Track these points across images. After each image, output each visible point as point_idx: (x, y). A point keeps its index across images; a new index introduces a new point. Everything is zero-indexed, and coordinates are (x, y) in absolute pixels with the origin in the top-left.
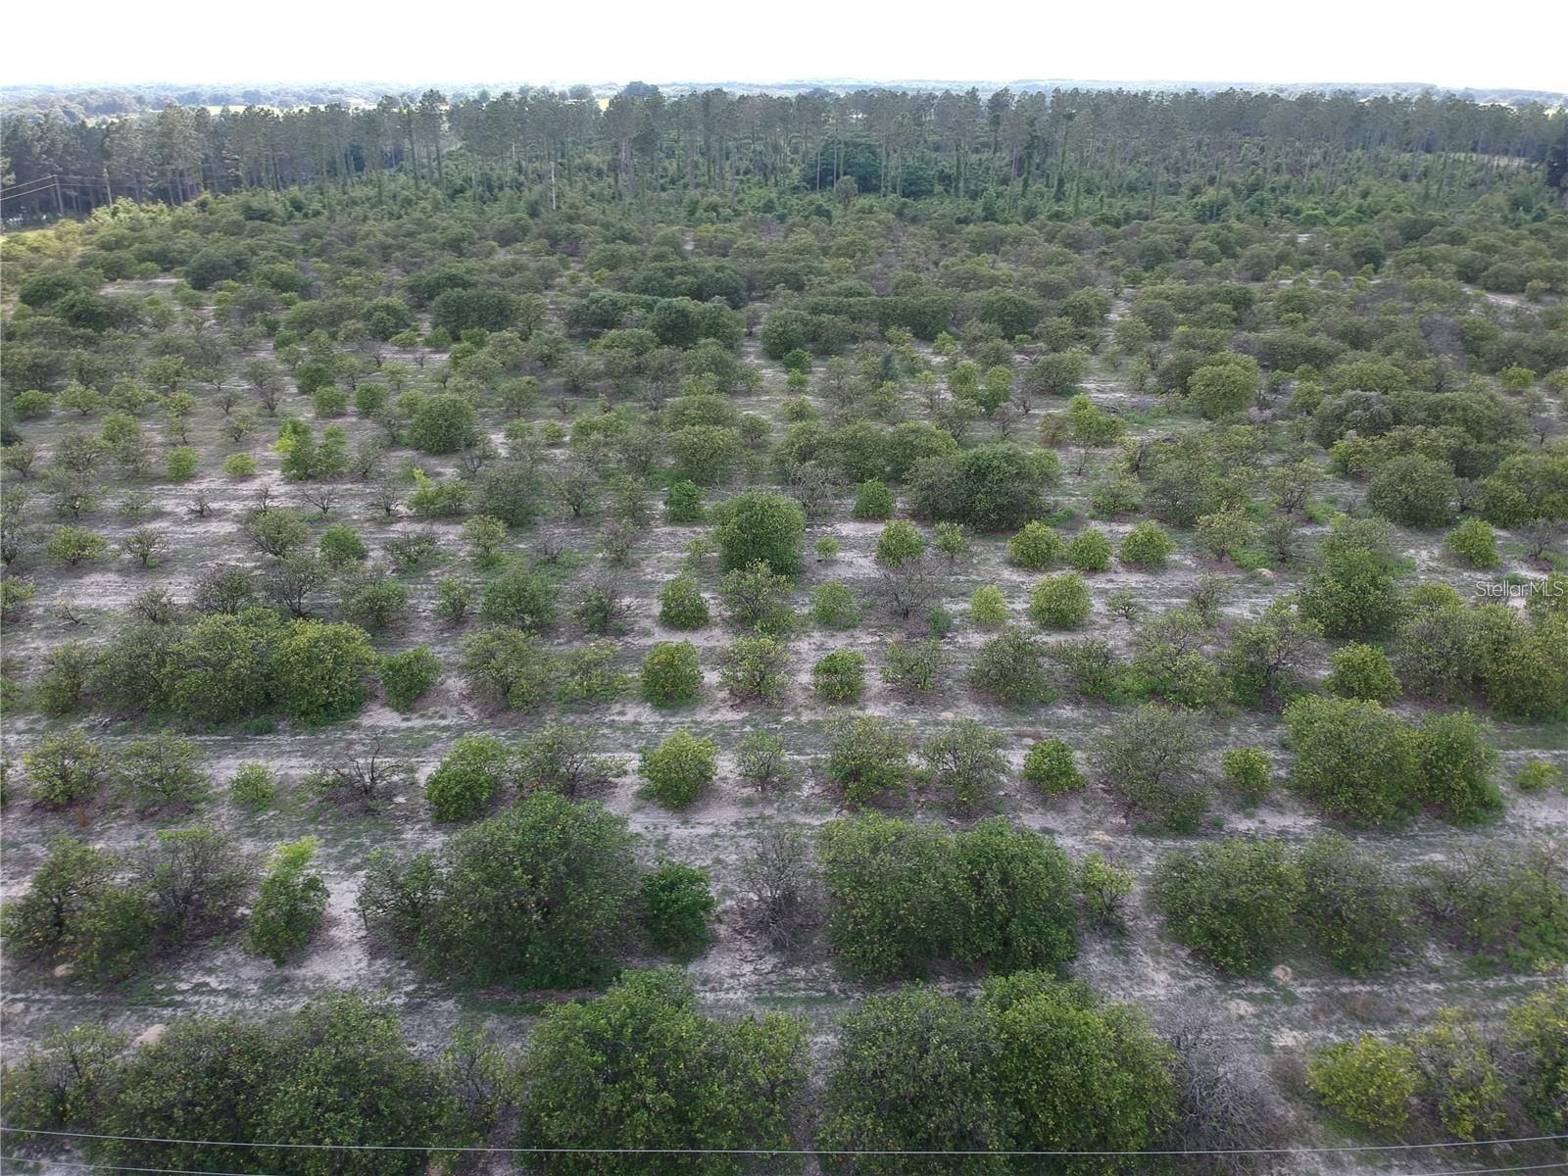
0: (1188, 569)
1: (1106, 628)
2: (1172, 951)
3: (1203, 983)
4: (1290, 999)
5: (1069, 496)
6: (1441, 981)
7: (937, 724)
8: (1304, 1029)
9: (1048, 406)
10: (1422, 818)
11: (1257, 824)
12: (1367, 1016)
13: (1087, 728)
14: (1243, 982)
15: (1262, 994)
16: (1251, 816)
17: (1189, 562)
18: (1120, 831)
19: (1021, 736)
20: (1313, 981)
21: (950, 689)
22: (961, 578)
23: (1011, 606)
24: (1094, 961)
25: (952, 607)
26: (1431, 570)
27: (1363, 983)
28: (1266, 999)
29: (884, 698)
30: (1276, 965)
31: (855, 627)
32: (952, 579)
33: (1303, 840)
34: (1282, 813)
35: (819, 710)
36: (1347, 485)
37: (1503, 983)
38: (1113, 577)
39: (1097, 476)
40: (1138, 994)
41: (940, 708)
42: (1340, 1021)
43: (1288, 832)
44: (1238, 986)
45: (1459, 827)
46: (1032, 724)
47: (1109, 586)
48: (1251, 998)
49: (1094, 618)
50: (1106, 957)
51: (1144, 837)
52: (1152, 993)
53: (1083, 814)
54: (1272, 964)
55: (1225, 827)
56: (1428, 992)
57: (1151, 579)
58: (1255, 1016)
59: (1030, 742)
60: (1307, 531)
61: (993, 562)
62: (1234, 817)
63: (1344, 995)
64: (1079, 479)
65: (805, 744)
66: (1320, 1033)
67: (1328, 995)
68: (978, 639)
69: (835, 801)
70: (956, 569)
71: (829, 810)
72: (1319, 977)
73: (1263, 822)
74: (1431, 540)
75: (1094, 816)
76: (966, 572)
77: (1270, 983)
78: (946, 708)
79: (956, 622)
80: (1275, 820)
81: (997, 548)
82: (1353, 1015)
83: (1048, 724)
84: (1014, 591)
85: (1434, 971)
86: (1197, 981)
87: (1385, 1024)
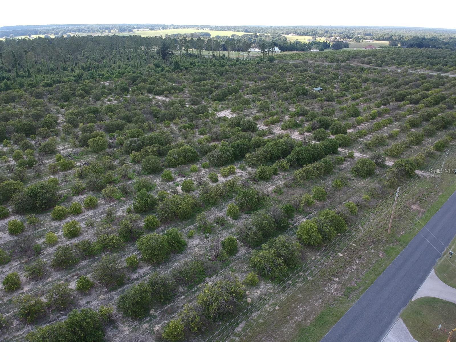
0: (104, 204)
1: (87, 231)
2: (127, 320)
3: (136, 324)
4: (155, 317)
5: (64, 191)
6: (184, 295)
7: (47, 284)
8: (160, 323)
9: (48, 159)
10: (172, 255)
11: (138, 274)
12: (171, 312)
13: (90, 265)
14: (144, 319)
15: (149, 319)
16: (136, 273)
17: (103, 202)
18: (106, 293)
19: (73, 276)
20: (159, 310)
21: (48, 271)
22: (40, 230)
23: (58, 234)
24: (109, 333)
25: (40, 242)
26: (161, 185)
27: (169, 304)
28: (151, 320)
29: (27, 283)
30: (150, 310)
31: (10, 261)
32: (37, 231)
33: (149, 273)
34: (143, 268)
35: (9, 295)
36: (136, 165)
37: (195, 289)
38: (84, 214)
39: (71, 181)
40: (122, 336)
41: (47, 278)
42: (166, 317)
43: (145, 273)
44: (144, 320)
45: (179, 253)
46: (74, 271)
47: (84, 217)
48: (147, 322)
49: (83, 230)
50: (112, 331)
51: (112, 291)
52: (125, 334)
53: (95, 292)
54: (149, 311)
55: (131, 279)
56: (182, 299)
57: (95, 211)
58: (149, 326)
59: (76, 277)
60: (130, 182)
61: (48, 221)
62: (132, 275)
63: (166, 310)
64: (66, 183)
65: (9, 309)
66: (163, 322)
67: (163, 311)
68: (51, 250)
69: (25, 324)
70: (37, 228)
71: (24, 327)
72: (160, 308)
73: (139, 273)
74: (159, 176)
75: (99, 292)
76: (40, 228)
77: (150, 315)
78: (49, 277)
79: (43, 246)
80: (142, 271)
81: (48, 215)
82: (168, 314)
83: (79, 269)
84: (57, 229)
85: (182, 293)
86: (134, 324)
87: (175, 312)
